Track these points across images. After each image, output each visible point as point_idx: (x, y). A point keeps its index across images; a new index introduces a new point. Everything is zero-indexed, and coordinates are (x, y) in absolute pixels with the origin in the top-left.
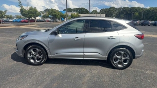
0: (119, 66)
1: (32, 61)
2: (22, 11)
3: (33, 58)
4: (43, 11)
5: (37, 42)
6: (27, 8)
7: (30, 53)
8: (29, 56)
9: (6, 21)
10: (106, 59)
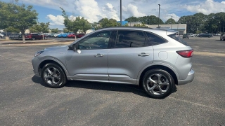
0: (155, 93)
1: (49, 82)
2: (66, 22)
3: (50, 79)
4: (97, 22)
5: (52, 59)
6: (73, 19)
7: (47, 72)
8: (46, 76)
9: (50, 36)
10: (138, 84)
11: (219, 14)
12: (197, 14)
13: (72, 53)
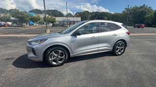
0: (119, 53)
8: (50, 59)
11: (96, 12)
12: (85, 12)
13: (74, 38)
